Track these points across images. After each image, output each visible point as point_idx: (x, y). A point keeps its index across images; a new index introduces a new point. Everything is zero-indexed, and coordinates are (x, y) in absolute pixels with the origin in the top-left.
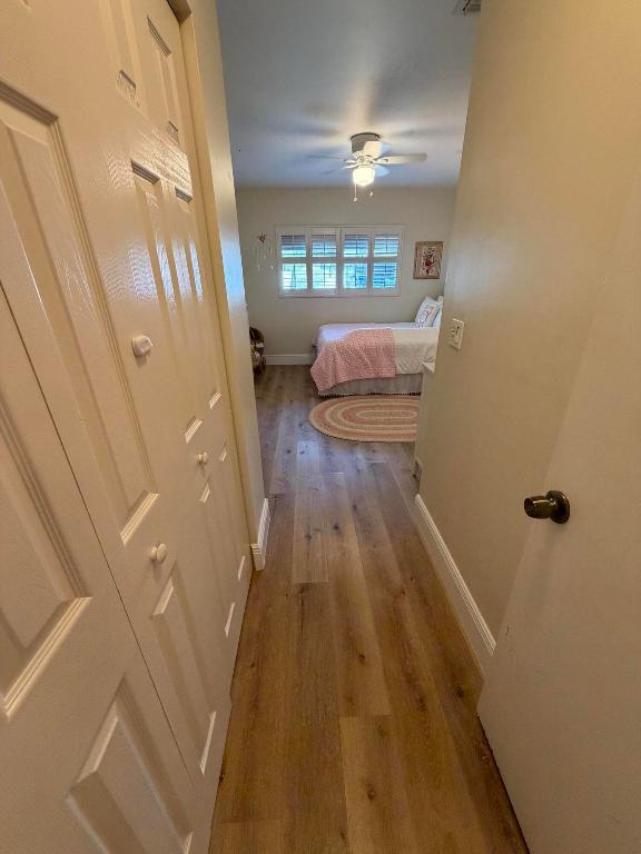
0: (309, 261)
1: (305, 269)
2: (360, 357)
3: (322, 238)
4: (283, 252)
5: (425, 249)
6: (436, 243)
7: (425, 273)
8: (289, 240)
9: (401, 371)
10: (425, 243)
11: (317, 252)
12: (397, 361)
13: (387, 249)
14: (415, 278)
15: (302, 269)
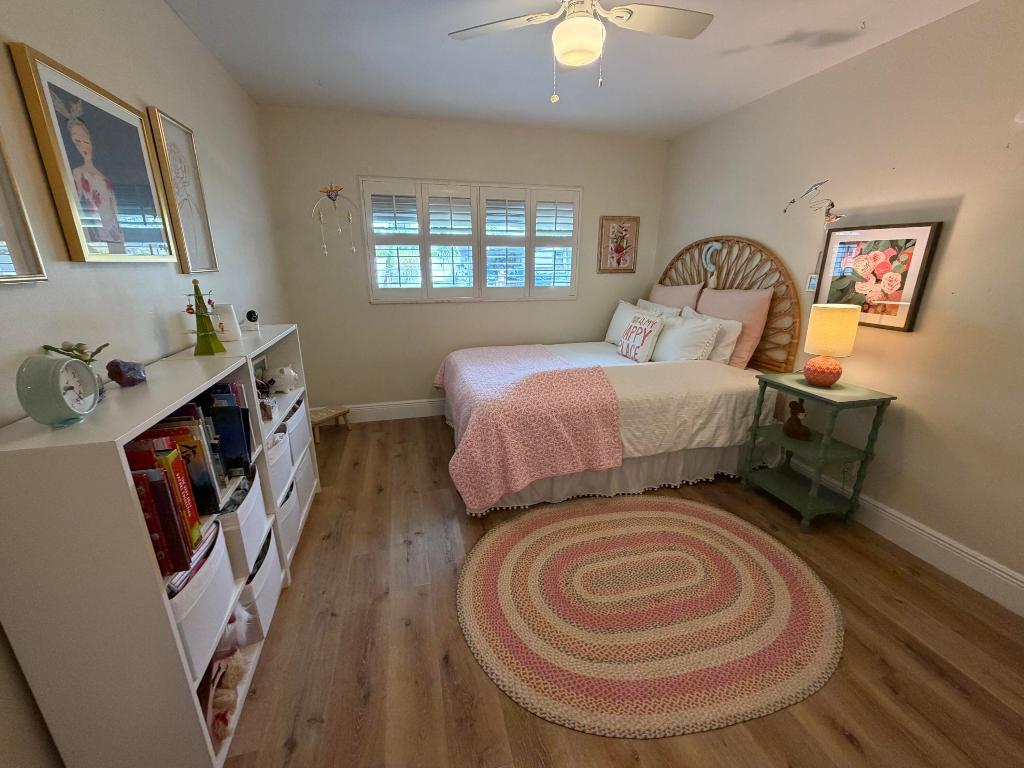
0: (424, 241)
1: (417, 253)
2: (554, 432)
3: (448, 203)
4: (376, 224)
5: (614, 227)
6: (630, 219)
7: (615, 264)
8: (388, 203)
9: (631, 451)
10: (613, 219)
11: (439, 224)
12: (625, 435)
13: (556, 223)
14: (601, 271)
15: (412, 253)
